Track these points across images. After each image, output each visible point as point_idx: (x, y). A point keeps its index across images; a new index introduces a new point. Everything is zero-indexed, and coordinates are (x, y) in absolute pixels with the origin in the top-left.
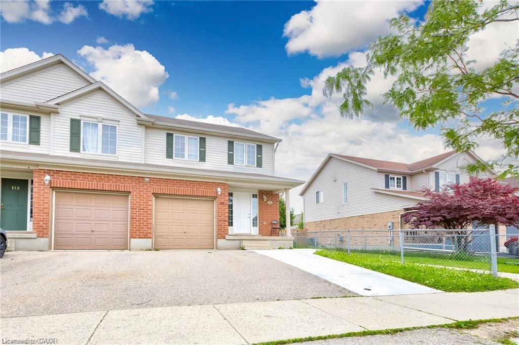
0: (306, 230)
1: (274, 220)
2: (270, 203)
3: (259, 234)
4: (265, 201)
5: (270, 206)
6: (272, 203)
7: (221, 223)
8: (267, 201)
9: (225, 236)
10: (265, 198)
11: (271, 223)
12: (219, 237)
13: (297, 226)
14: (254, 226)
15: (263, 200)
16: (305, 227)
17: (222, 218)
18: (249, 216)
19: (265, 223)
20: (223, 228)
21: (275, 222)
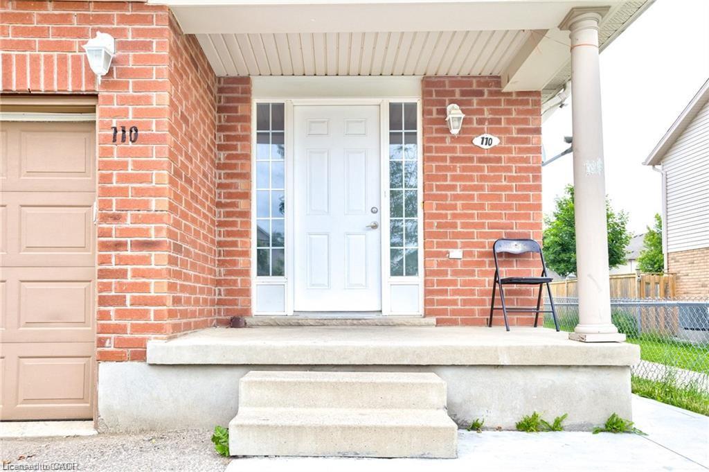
0: (676, 277)
1: (510, 238)
2: (487, 141)
3: (427, 313)
4: (455, 132)
5: (492, 159)
6: (496, 141)
7: (121, 260)
8: (467, 131)
9: (142, 343)
10: (454, 113)
11: (494, 254)
12: (110, 347)
13: (635, 265)
14: (396, 272)
15: (448, 131)
16: (670, 266)
17: (128, 224)
18: (374, 218)
19: (456, 253)
20: (133, 287)
21: (515, 247)
